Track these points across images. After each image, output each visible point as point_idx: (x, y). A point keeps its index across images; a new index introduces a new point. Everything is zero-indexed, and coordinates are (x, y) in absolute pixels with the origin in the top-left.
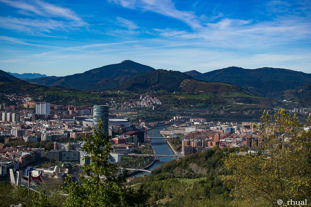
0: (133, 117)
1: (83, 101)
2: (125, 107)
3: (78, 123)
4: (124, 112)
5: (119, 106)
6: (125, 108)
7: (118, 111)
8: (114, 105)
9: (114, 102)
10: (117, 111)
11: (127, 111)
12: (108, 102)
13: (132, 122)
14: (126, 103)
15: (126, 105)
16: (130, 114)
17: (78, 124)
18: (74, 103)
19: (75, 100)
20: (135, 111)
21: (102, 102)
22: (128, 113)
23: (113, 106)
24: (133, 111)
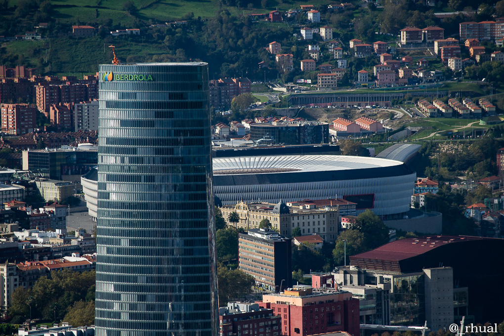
0: (459, 135)
1: (104, 34)
2: (402, 65)
3: (50, 191)
4: (397, 102)
5: (360, 64)
6: (401, 73)
7: (353, 98)
8: (326, 57)
9: (323, 32)
10: (343, 98)
11: (415, 99)
12: (281, 37)
13: (444, 171)
14: (412, 36)
15: (412, 50)
16: (437, 114)
17: (50, 203)
18: (37, 52)
19: (43, 32)
20: (473, 96)
21: (239, 35)
22: (424, 109)
23: (318, 62)
24: (464, 94)
